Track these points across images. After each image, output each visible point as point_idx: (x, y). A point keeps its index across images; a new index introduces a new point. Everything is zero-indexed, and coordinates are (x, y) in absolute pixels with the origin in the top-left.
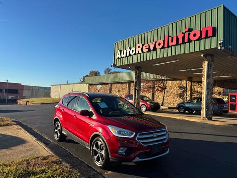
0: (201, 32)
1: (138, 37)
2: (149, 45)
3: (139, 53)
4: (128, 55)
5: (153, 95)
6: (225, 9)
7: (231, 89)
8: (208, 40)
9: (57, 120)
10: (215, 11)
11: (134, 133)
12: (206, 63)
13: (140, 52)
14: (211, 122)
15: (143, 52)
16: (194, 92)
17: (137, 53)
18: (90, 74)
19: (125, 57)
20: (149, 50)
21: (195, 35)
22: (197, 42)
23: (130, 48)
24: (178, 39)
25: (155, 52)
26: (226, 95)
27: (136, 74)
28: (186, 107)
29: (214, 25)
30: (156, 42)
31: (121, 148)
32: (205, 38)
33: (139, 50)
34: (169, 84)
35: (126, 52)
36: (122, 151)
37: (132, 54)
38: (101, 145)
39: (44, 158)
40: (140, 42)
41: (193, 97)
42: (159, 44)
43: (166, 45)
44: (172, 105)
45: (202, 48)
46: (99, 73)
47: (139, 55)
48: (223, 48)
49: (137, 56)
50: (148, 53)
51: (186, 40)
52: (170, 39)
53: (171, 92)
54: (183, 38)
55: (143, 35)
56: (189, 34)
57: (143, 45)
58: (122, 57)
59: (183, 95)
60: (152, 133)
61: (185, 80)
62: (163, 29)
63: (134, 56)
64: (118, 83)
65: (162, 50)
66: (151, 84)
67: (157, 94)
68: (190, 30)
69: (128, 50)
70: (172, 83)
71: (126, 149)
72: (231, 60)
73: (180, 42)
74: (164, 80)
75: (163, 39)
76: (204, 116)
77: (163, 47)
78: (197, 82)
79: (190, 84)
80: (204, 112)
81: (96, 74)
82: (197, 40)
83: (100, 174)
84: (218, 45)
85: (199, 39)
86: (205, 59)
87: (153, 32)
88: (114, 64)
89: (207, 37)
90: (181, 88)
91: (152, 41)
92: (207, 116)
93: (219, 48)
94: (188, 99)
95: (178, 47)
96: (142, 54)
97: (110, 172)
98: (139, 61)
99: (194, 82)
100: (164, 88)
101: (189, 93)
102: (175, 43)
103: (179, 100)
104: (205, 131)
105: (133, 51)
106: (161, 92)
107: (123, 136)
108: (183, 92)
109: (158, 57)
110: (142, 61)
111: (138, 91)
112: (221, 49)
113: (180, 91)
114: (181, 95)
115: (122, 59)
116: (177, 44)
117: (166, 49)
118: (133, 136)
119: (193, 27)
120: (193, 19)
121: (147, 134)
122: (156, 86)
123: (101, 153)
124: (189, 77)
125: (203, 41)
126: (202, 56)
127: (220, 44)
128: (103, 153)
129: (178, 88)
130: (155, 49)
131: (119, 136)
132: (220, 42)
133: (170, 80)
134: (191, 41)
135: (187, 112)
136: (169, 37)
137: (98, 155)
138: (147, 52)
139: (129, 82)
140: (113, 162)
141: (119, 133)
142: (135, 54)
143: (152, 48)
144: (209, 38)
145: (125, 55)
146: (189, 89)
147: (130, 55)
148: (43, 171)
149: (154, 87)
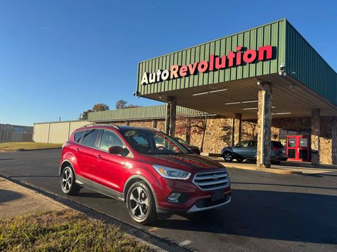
0: (257, 52)
1: (172, 56)
2: (188, 67)
3: (174, 78)
4: (158, 80)
5: (188, 137)
6: (288, 24)
7: (290, 130)
8: (266, 64)
9: (67, 164)
10: (275, 27)
11: (190, 174)
12: (264, 93)
13: (176, 76)
14: (269, 170)
15: (180, 77)
16: (243, 134)
17: (172, 77)
18: (94, 109)
19: (154, 83)
20: (188, 74)
21: (250, 56)
22: (253, 66)
23: (162, 71)
24: (227, 60)
25: (196, 76)
26: (283, 138)
27: (169, 107)
28: (234, 153)
29: (274, 44)
30: (198, 64)
31: (173, 194)
32: (263, 61)
33: (175, 73)
34: (210, 122)
35: (156, 76)
36: (174, 198)
37: (164, 78)
38: (143, 192)
39: (60, 214)
40: (176, 62)
41: (242, 140)
42: (203, 67)
43: (211, 68)
44: (213, 152)
45: (259, 74)
46: (107, 108)
47: (175, 81)
48: (285, 74)
49: (171, 82)
50: (187, 78)
51: (238, 62)
52: (217, 59)
53: (212, 134)
54: (235, 59)
55: (180, 54)
56: (242, 55)
57: (180, 67)
58: (150, 82)
59: (229, 139)
60: (212, 175)
61: (231, 118)
62: (207, 46)
63: (167, 82)
64: (138, 121)
65: (206, 75)
66: (186, 122)
67: (193, 136)
68: (244, 49)
69: (159, 73)
70: (213, 122)
71: (179, 194)
72: (293, 90)
73: (231, 64)
74: (204, 118)
75: (207, 60)
76: (261, 162)
77: (207, 71)
78: (247, 120)
79: (238, 124)
80: (260, 157)
81: (103, 108)
82: (253, 63)
83: (143, 231)
84: (279, 69)
85: (255, 61)
86: (261, 87)
87: (193, 50)
88: (138, 92)
89: (265, 59)
90: (226, 128)
91: (192, 62)
92: (264, 163)
93: (280, 73)
94: (235, 143)
95: (227, 71)
96: (179, 80)
97: (155, 228)
98: (174, 89)
99: (244, 121)
100: (204, 128)
101: (236, 135)
102: (223, 65)
103: (223, 145)
104: (265, 181)
105: (165, 75)
106: (199, 133)
107: (174, 178)
108: (229, 134)
109: (201, 84)
110: (178, 88)
111: (171, 130)
112: (283, 75)
113: (224, 133)
114: (225, 139)
115: (149, 85)
116: (227, 66)
117: (211, 73)
118: (188, 178)
119: (246, 45)
120: (247, 35)
121: (206, 175)
122: (192, 125)
123: (143, 202)
124: (236, 114)
125: (260, 64)
126: (258, 83)
127: (282, 68)
128: (146, 202)
129: (221, 128)
130: (196, 72)
131: (170, 178)
132: (281, 66)
133: (210, 117)
134: (245, 64)
135: (235, 160)
136: (215, 57)
137: (138, 207)
138: (185, 76)
139: (154, 120)
140: (160, 214)
141: (170, 173)
142: (169, 79)
143: (192, 71)
144: (268, 60)
145: (154, 81)
146: (237, 129)
147: (161, 80)
148: (66, 228)
149: (190, 127)
